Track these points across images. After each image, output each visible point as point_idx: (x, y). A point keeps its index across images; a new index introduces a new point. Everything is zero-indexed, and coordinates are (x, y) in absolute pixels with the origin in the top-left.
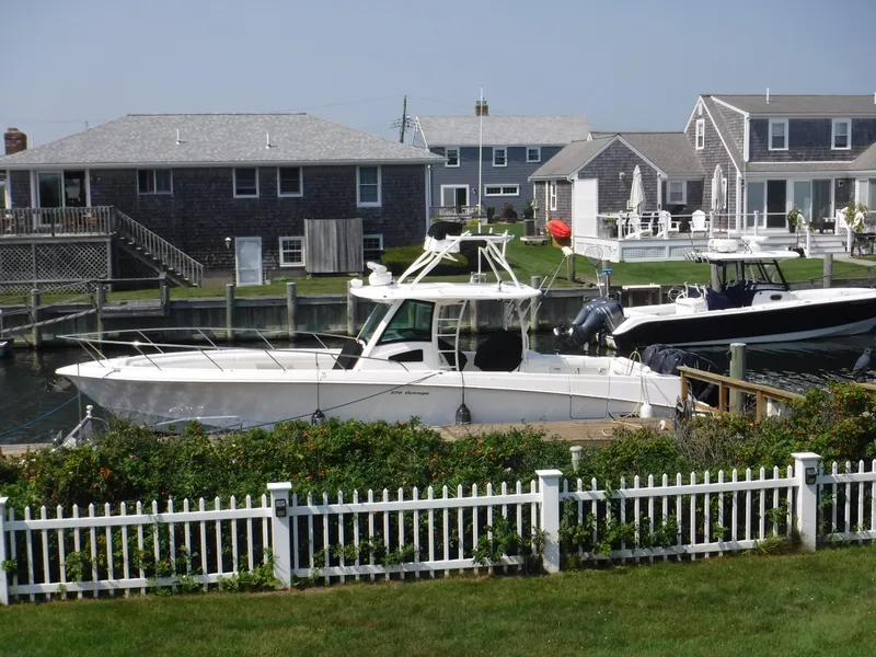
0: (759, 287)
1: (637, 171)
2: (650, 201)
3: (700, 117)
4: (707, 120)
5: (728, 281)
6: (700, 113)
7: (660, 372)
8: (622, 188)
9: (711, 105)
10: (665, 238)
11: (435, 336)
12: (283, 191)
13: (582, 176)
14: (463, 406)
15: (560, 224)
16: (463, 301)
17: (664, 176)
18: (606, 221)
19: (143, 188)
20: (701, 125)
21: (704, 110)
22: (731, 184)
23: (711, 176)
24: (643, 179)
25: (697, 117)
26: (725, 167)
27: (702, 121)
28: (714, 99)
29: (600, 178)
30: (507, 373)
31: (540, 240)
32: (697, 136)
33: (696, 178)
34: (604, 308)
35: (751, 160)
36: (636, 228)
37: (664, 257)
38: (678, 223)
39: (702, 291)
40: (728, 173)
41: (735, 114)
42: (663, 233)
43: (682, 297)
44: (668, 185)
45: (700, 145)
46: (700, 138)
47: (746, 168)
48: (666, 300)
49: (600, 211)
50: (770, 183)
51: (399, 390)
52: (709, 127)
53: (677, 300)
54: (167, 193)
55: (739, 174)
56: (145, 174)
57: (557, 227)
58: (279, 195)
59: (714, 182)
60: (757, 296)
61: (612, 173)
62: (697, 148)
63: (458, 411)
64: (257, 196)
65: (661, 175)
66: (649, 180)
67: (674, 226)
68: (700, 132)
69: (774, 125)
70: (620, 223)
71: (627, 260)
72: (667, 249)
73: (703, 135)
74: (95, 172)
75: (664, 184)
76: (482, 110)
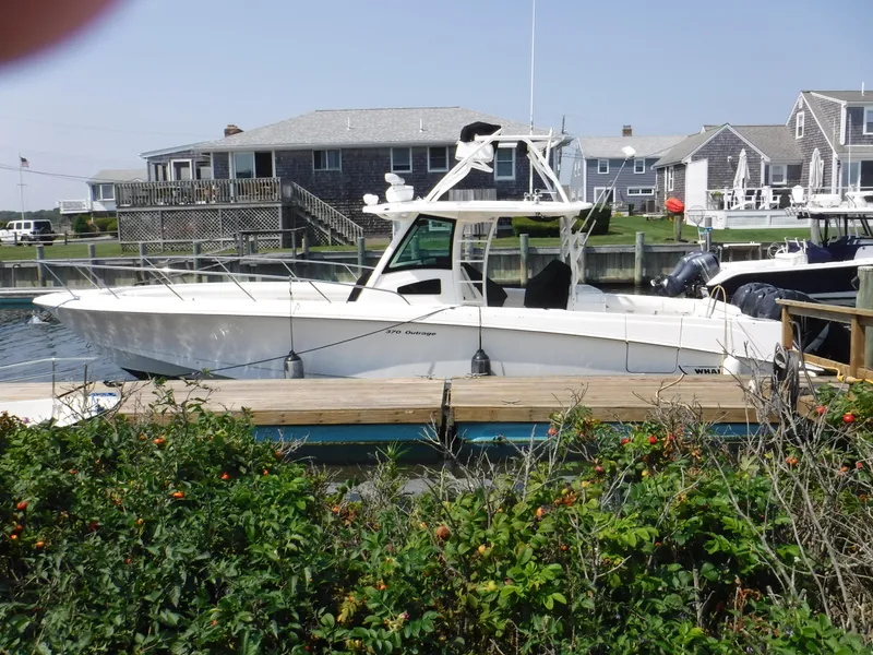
0: (863, 242)
1: (743, 153)
2: (753, 180)
3: (801, 110)
4: (807, 111)
5: (830, 236)
6: (801, 107)
7: (755, 315)
8: (730, 170)
9: (811, 99)
10: (767, 207)
11: (456, 261)
12: (432, 167)
13: (695, 159)
14: (481, 351)
15: (675, 201)
16: (493, 218)
17: (767, 159)
18: (714, 196)
19: (317, 166)
20: (801, 117)
21: (804, 104)
22: (827, 165)
23: (809, 160)
24: (749, 162)
25: (798, 110)
26: (822, 151)
27: (803, 113)
28: (813, 94)
29: (710, 161)
30: (542, 310)
31: (659, 216)
32: (797, 126)
33: (795, 162)
34: (700, 260)
35: (846, 143)
36: (740, 199)
37: (765, 225)
38: (779, 197)
39: (802, 245)
40: (826, 155)
41: (833, 104)
42: (765, 204)
43: (781, 252)
44: (771, 168)
45: (800, 134)
46: (800, 128)
47: (842, 150)
48: (765, 257)
49: (710, 187)
50: (863, 162)
51: (397, 329)
52: (808, 118)
53: (777, 255)
54: (337, 169)
55: (835, 155)
56: (319, 154)
57: (672, 203)
58: (429, 171)
59: (812, 164)
60: (860, 250)
61: (721, 155)
62: (797, 137)
63: (474, 358)
64: (411, 171)
65: (765, 159)
66: (753, 162)
67: (775, 199)
68: (800, 123)
69: (869, 112)
70: (727, 199)
71: (732, 227)
72: (768, 218)
73: (803, 125)
74: (279, 153)
75: (767, 168)
76: (627, 132)
